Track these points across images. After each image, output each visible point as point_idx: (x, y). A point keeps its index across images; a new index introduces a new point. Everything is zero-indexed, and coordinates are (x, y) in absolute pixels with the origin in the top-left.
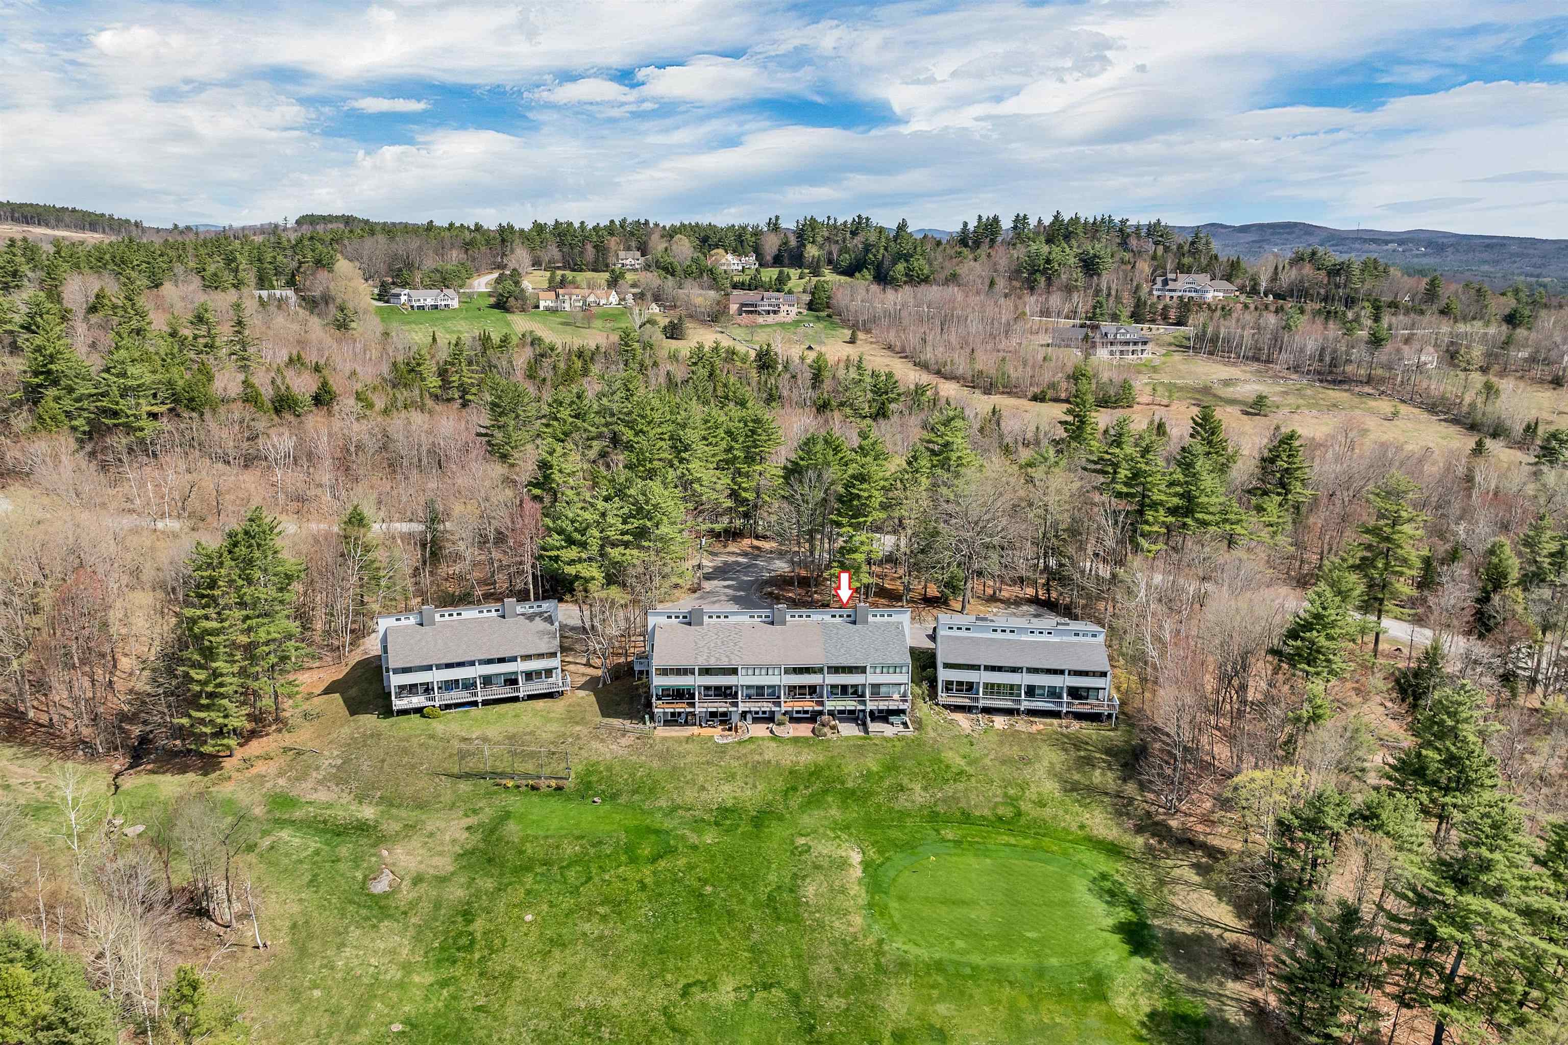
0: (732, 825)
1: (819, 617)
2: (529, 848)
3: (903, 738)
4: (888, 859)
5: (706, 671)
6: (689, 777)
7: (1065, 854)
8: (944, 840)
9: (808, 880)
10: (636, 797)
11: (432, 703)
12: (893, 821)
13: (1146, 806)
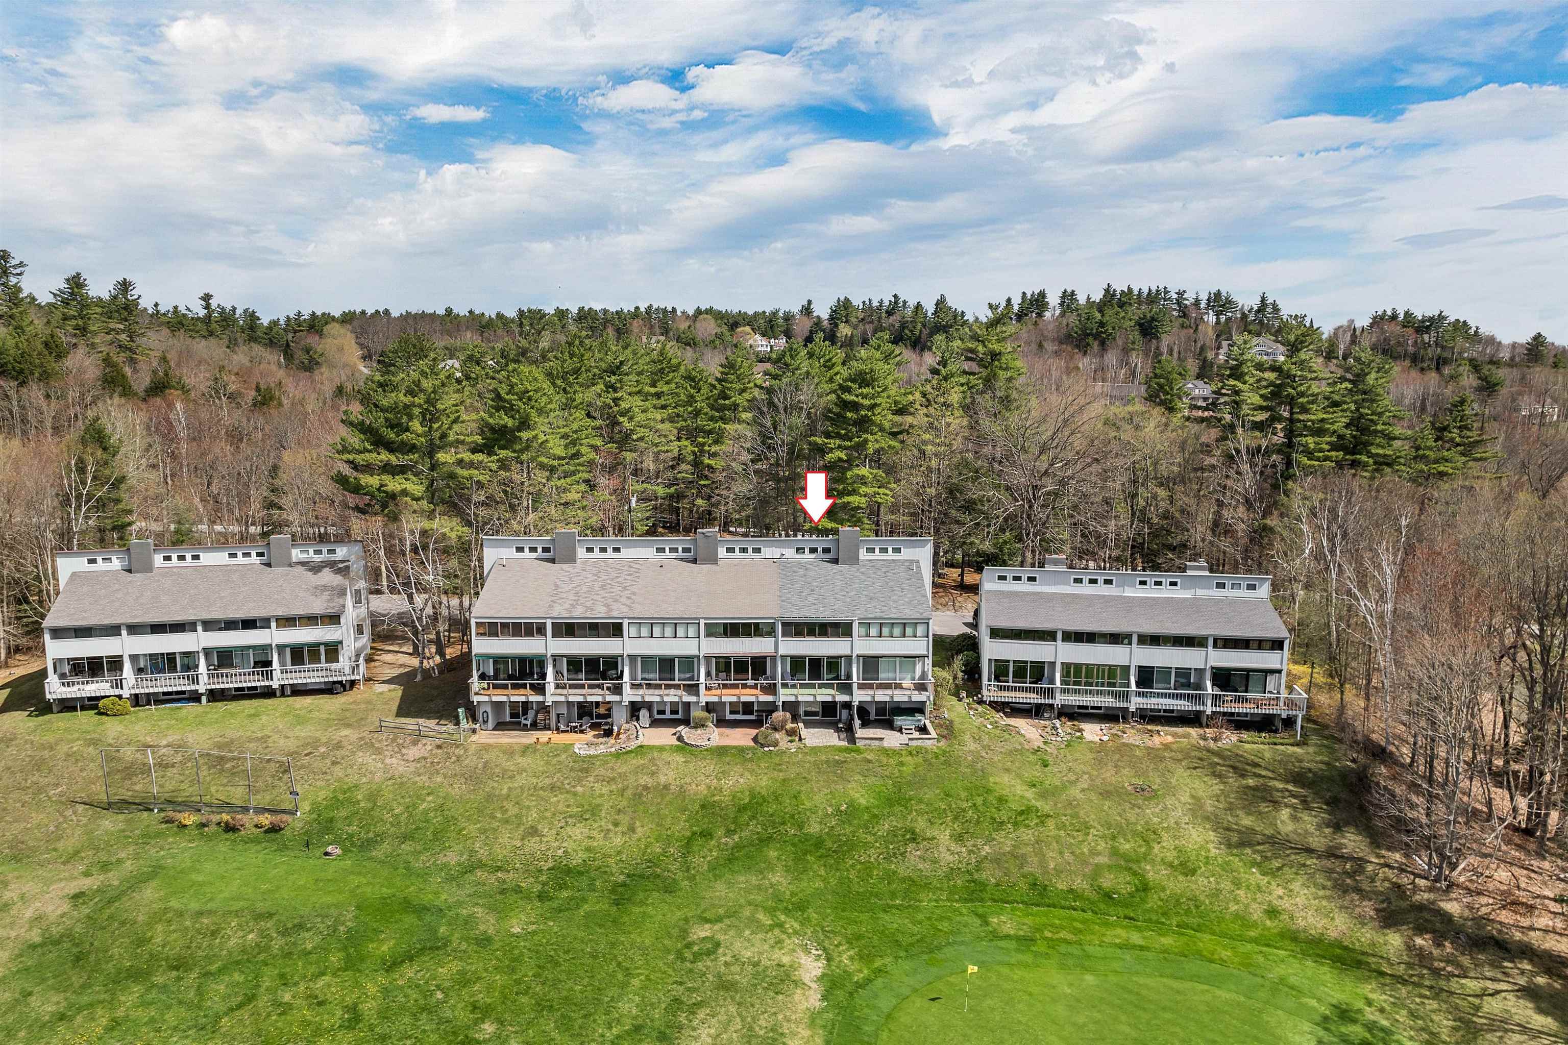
0: (571, 899)
1: (775, 552)
2: (159, 934)
3: (919, 751)
4: (879, 972)
5: (568, 630)
6: (513, 810)
7: (1247, 964)
8: (995, 936)
9: (702, 1014)
10: (406, 847)
11: (117, 692)
12: (893, 895)
13: (1389, 873)
